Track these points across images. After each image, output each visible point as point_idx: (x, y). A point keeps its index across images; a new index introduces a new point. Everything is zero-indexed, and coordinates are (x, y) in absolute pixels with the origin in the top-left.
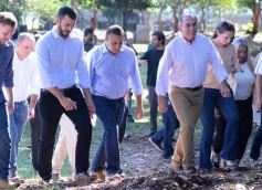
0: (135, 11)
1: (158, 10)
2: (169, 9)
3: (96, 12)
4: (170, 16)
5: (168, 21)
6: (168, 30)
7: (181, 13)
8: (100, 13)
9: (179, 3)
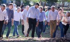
0: (54, 2)
1: (59, 3)
2: (61, 2)
3: (45, 2)
4: (62, 4)
5: (61, 5)
6: (61, 7)
7: (64, 3)
8: (46, 2)
9: (64, 1)
